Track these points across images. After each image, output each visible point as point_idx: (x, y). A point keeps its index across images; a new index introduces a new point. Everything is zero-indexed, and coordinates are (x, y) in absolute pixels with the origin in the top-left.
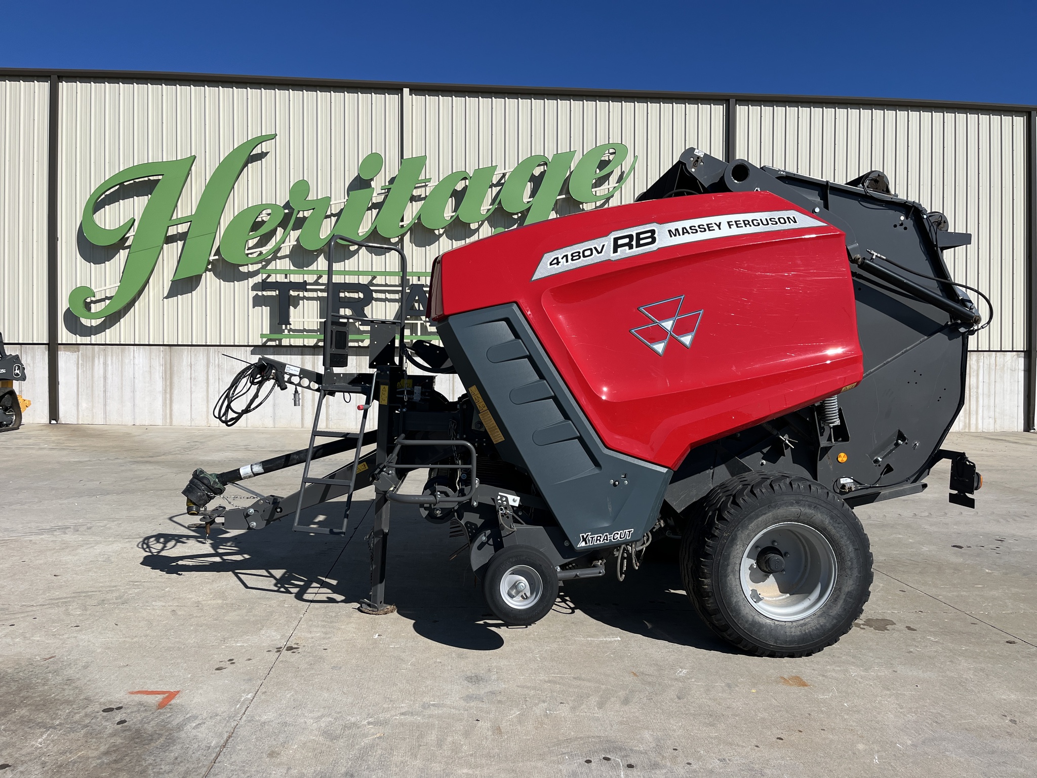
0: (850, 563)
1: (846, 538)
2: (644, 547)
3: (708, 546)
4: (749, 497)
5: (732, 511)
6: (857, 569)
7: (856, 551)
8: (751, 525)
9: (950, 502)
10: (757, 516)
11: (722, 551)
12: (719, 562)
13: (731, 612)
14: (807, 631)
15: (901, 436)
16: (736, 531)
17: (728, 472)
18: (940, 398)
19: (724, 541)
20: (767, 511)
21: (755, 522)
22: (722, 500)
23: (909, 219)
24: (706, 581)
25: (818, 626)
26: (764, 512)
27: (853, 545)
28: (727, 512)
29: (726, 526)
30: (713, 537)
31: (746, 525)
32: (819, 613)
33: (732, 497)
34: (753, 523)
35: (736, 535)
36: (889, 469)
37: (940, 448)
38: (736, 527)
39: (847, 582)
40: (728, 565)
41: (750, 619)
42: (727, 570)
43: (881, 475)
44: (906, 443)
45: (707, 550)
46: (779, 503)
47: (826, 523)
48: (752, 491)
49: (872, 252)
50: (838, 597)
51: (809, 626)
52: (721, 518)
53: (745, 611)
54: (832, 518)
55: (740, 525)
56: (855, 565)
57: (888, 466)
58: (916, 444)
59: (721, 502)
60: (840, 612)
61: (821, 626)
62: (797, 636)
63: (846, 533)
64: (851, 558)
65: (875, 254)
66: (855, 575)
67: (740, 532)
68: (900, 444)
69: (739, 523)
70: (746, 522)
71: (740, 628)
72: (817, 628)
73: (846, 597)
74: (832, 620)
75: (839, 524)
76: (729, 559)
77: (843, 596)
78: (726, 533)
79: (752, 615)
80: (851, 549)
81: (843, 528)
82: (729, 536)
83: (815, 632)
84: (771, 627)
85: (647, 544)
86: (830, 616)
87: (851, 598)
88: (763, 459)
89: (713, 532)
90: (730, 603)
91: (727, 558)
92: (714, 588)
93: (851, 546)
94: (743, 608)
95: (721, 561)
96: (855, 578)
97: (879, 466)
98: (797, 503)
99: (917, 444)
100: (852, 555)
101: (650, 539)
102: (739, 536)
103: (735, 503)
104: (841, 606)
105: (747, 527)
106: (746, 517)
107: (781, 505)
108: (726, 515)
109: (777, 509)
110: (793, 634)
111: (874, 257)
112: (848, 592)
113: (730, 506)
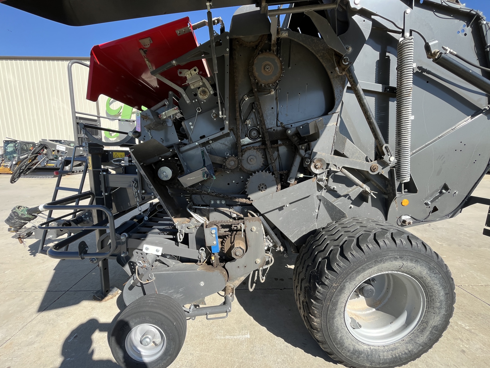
0: (439, 304)
1: (439, 285)
2: (269, 266)
3: (318, 292)
4: (357, 252)
5: (341, 264)
6: (444, 309)
7: (446, 295)
8: (358, 278)
9: (483, 234)
10: (364, 270)
11: (331, 298)
12: (328, 307)
13: (336, 344)
14: (397, 355)
15: (446, 187)
16: (344, 283)
17: (328, 214)
18: (476, 161)
19: (333, 290)
20: (373, 266)
21: (361, 275)
22: (330, 249)
23: (470, 27)
24: (315, 320)
25: (406, 351)
26: (370, 267)
27: (445, 291)
28: (337, 264)
29: (336, 277)
30: (323, 284)
31: (354, 277)
32: (407, 339)
33: (340, 249)
34: (360, 276)
35: (344, 286)
36: (435, 209)
37: (471, 195)
38: (345, 278)
39: (434, 318)
40: (336, 310)
41: (352, 348)
42: (334, 313)
43: (430, 213)
44: (449, 192)
45: (318, 295)
46: (384, 258)
47: (424, 274)
48: (358, 245)
49: (447, 48)
50: (425, 328)
51: (398, 351)
52: (330, 268)
53: (348, 343)
54: (430, 269)
55: (349, 277)
56: (444, 306)
57: (435, 207)
58: (455, 193)
59: (329, 251)
60: (426, 341)
61: (410, 351)
62: (389, 359)
63: (440, 281)
64: (441, 301)
65: (449, 50)
66: (443, 314)
67: (348, 283)
68: (444, 193)
69: (347, 276)
70: (355, 275)
71: (343, 355)
72: (405, 353)
73: (432, 329)
74: (419, 347)
75: (435, 274)
76: (337, 304)
77: (429, 329)
78: (336, 284)
79: (353, 345)
80: (442, 293)
81: (438, 277)
82: (338, 286)
83: (404, 356)
84: (368, 353)
85: (271, 265)
86: (417, 343)
87: (436, 331)
88: (352, 204)
89: (323, 281)
90: (335, 339)
91: (335, 304)
92: (322, 326)
93: (442, 291)
94: (347, 340)
95: (330, 307)
96: (442, 316)
97: (429, 207)
98: (401, 258)
99: (457, 193)
100: (442, 298)
101: (273, 262)
102: (347, 286)
103: (342, 254)
104: (428, 336)
105: (354, 279)
106: (354, 270)
107: (386, 260)
108: (335, 267)
109: (382, 263)
110: (385, 358)
111: (448, 52)
112: (435, 326)
113: (339, 257)
